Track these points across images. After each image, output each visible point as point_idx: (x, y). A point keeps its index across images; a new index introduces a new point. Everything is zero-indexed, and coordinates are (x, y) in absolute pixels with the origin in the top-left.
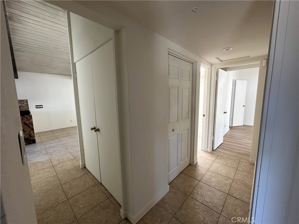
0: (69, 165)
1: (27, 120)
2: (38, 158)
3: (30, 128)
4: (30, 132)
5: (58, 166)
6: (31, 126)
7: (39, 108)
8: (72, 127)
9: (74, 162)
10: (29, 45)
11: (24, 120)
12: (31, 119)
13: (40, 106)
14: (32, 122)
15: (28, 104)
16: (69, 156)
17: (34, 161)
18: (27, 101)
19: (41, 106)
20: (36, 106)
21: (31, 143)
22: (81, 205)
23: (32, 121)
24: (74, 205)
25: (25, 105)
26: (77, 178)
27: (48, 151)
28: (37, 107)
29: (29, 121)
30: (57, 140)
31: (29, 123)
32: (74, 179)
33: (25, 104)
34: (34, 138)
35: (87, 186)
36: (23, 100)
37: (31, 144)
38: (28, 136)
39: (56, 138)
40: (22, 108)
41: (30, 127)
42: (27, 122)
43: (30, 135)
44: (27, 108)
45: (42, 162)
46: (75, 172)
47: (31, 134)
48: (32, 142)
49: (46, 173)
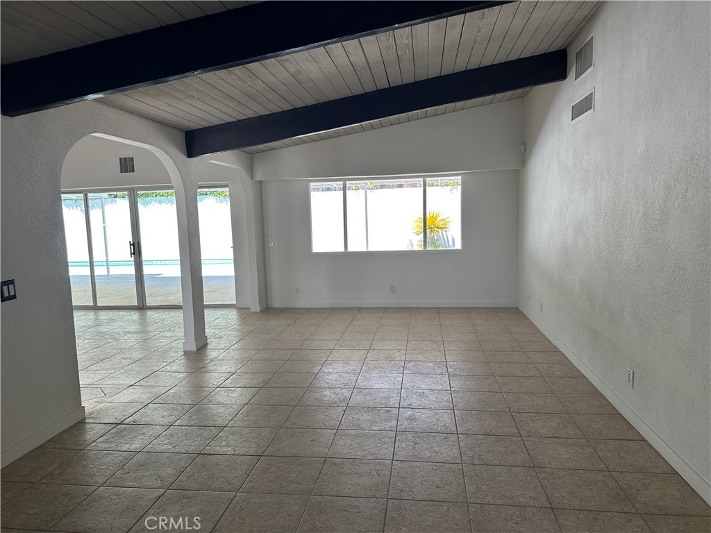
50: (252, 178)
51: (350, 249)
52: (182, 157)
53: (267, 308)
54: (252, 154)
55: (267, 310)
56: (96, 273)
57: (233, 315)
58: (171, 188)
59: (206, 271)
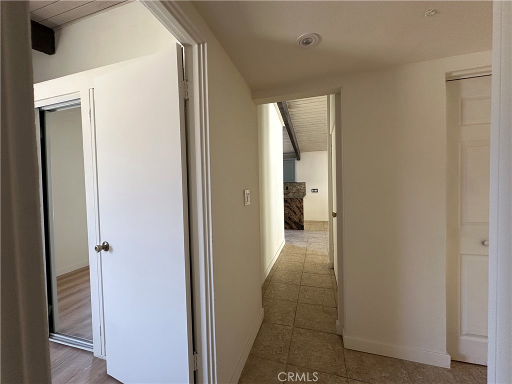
0: (319, 260)
2: (299, 243)
4: (300, 216)
5: (309, 256)
7: (314, 192)
9: (326, 258)
10: (305, 124)
12: (302, 202)
13: (316, 190)
14: (303, 206)
15: (305, 187)
16: (325, 251)
17: (295, 245)
18: (304, 184)
20: (312, 189)
22: (308, 295)
24: (302, 292)
26: (319, 274)
27: (309, 240)
30: (322, 232)
32: (316, 273)
33: (303, 187)
34: (303, 224)
35: (323, 285)
39: (323, 230)
41: (301, 211)
42: (299, 206)
44: (304, 192)
45: (300, 247)
46: (320, 268)
49: (297, 258)
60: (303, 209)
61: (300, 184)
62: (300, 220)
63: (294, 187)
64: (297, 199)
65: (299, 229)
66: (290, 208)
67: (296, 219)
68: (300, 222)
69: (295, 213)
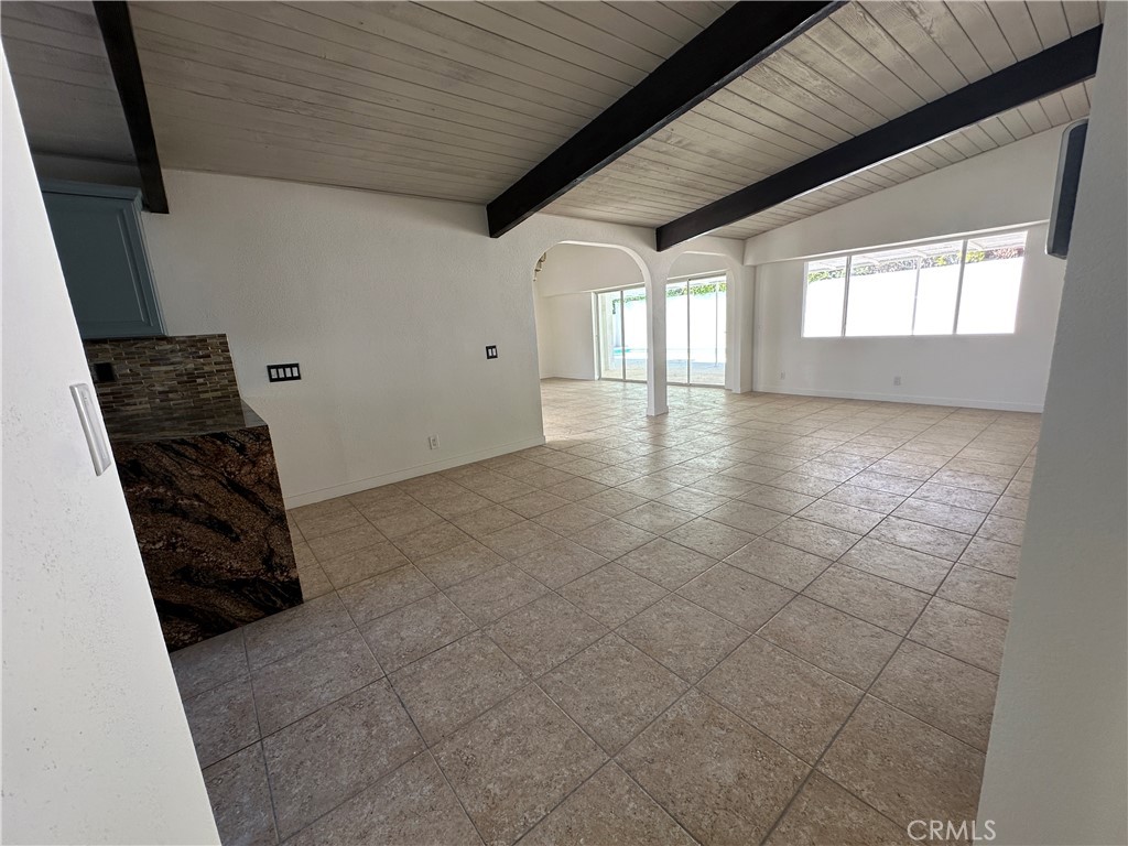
1: (243, 464)
3: (267, 512)
4: (266, 536)
6: (269, 500)
7: (286, 379)
8: (441, 474)
11: (225, 467)
12: (264, 454)
13: (288, 370)
14: (273, 473)
15: (229, 361)
18: (222, 342)
19: (295, 369)
20: (270, 368)
21: (279, 602)
23: (274, 468)
25: (218, 367)
28: (274, 376)
29: (254, 464)
31: (260, 481)
33: (214, 359)
34: (293, 575)
36: (203, 340)
37: (279, 610)
38: (258, 565)
40: (200, 381)
41: (264, 508)
42: (246, 477)
43: (269, 559)
44: (226, 382)
47: (272, 552)
48: (284, 601)
50: (743, 264)
51: (848, 334)
52: (651, 252)
53: (752, 391)
54: (743, 240)
55: (750, 393)
56: (626, 358)
57: (720, 395)
58: (643, 286)
59: (670, 356)
60: (276, 490)
61: (197, 345)
62: (267, 561)
63: (155, 361)
64: (223, 437)
65: (271, 610)
66: (175, 511)
67: (237, 562)
68: (270, 569)
69: (223, 528)
